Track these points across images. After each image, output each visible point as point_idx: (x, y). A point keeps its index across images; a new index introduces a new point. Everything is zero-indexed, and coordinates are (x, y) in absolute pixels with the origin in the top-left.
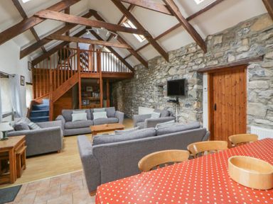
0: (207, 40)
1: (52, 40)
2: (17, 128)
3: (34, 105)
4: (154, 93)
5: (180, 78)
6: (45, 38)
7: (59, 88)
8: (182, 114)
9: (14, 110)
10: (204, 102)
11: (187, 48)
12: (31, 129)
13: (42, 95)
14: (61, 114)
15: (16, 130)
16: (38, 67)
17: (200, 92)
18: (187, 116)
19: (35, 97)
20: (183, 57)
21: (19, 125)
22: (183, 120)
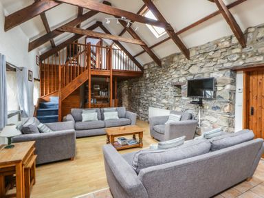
0: (247, 32)
1: (64, 32)
2: (25, 130)
3: (42, 103)
4: (169, 93)
5: (206, 76)
6: (56, 30)
7: (69, 85)
8: (207, 117)
9: (21, 109)
10: (236, 104)
11: (217, 43)
12: (40, 132)
13: (50, 92)
14: (70, 113)
15: (23, 133)
16: (46, 63)
17: (232, 93)
18: (214, 119)
19: (42, 95)
20: (211, 54)
21: (28, 128)
22: (209, 125)
